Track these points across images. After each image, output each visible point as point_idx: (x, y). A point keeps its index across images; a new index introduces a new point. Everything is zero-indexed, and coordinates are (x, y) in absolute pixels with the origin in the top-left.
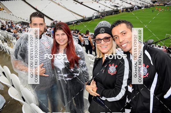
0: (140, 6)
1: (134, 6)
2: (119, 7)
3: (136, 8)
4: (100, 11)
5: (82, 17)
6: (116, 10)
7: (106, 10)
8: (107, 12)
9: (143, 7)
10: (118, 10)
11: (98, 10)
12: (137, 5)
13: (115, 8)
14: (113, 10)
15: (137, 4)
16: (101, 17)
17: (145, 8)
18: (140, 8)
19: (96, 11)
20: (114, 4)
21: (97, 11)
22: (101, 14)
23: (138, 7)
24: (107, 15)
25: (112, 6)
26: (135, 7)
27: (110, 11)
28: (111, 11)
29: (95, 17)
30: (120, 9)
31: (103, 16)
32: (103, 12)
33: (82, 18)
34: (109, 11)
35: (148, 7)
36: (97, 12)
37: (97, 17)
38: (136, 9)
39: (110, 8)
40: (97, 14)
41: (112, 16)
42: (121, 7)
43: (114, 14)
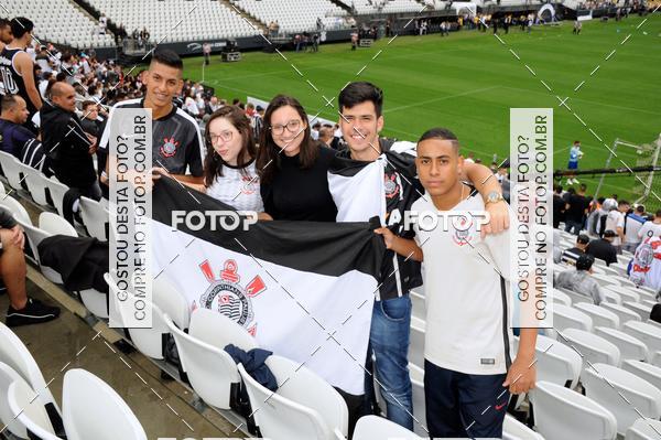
0: (572, 4)
1: (538, 3)
3: (548, 11)
4: (362, 7)
5: (263, 25)
6: (440, 11)
7: (387, 10)
8: (392, 16)
9: (587, 13)
10: (451, 14)
11: (349, 5)
12: (559, 2)
13: (440, 5)
14: (425, 9)
16: (355, 36)
17: (594, 17)
18: (568, 14)
19: (339, 3)
21: (344, 6)
22: (359, 24)
23: (559, 7)
24: (389, 33)
26: (543, 9)
27: (409, 14)
28: (417, 13)
29: (329, 33)
30: (464, 11)
31: (363, 35)
32: (372, 16)
33: (261, 32)
34: (402, 14)
35: (613, 15)
36: (345, 12)
37: (337, 37)
38: (549, 20)
40: (341, 21)
41: (418, 39)
42: (469, 1)
43: (428, 31)
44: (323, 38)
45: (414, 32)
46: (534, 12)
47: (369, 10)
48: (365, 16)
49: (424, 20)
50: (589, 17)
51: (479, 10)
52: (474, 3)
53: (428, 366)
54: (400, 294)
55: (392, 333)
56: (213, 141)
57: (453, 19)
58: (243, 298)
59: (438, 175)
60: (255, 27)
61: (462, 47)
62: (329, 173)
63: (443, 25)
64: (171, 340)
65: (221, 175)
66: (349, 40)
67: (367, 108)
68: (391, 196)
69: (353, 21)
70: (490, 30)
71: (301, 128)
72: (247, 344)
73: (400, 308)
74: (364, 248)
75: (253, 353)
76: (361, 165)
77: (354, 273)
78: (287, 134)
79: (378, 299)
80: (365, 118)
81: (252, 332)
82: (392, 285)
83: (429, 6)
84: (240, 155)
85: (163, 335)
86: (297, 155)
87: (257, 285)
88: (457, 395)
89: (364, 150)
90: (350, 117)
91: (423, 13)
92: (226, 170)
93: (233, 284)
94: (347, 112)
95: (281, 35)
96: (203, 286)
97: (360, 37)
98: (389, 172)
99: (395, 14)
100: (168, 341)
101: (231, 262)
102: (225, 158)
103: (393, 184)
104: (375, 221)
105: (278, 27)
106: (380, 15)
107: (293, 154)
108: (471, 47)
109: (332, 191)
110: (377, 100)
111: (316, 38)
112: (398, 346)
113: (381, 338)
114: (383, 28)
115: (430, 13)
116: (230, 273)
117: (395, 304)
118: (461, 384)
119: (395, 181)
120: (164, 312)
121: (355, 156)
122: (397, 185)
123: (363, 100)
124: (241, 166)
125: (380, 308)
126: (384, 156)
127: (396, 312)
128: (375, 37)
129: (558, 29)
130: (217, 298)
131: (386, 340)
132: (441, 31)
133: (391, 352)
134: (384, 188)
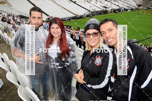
0: (126, 8)
1: (121, 8)
2: (108, 8)
3: (123, 10)
4: (91, 10)
5: (75, 14)
7: (96, 10)
8: (97, 12)
9: (129, 10)
10: (107, 11)
12: (124, 8)
13: (105, 9)
14: (102, 10)
15: (124, 6)
16: (91, 16)
18: (127, 10)
20: (104, 5)
22: (91, 13)
23: (125, 9)
24: (97, 15)
25: (102, 7)
27: (99, 11)
28: (101, 11)
29: (86, 15)
31: (93, 15)
32: (93, 12)
33: (75, 16)
34: (98, 11)
35: (133, 10)
36: (88, 11)
37: (88, 16)
38: (123, 11)
39: (99, 8)
40: (88, 13)
42: (109, 8)
43: (103, 14)
45: (101, 14)
46: (121, 10)
47: (93, 11)
48: (92, 12)
49: (102, 12)
50: (130, 10)
51: (111, 10)
52: (110, 9)
70: (113, 13)
83: (103, 9)
91: (102, 11)
97: (92, 16)
106: (95, 12)
115: (103, 11)
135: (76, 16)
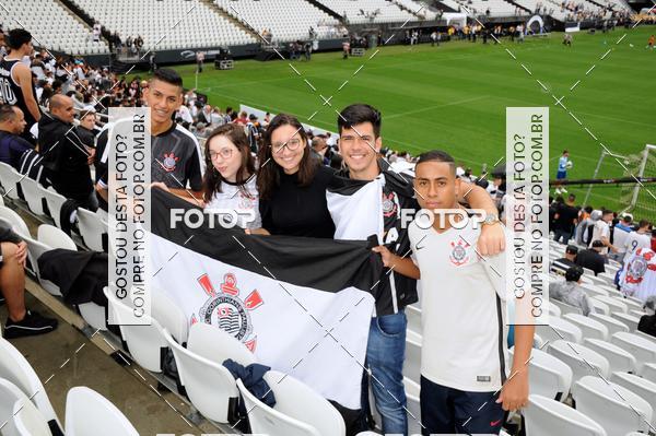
0: (560, 15)
1: (523, 13)
2: (450, 10)
3: (536, 23)
4: (354, 18)
5: (256, 34)
6: (431, 22)
7: (378, 19)
8: (384, 26)
9: (575, 25)
10: (442, 25)
11: (341, 14)
12: (548, 13)
13: (431, 15)
14: (416, 19)
15: (549, 6)
16: (347, 45)
17: (581, 29)
18: (555, 26)
19: (331, 13)
21: (336, 16)
22: (351, 33)
23: (549, 20)
24: (380, 43)
26: (532, 20)
28: (409, 23)
29: (321, 42)
30: (454, 22)
31: (355, 45)
32: (364, 26)
33: (254, 40)
34: (393, 24)
35: (600, 27)
36: (337, 21)
37: (329, 46)
38: (538, 32)
39: (402, 8)
40: (333, 30)
41: (409, 49)
42: (459, 11)
43: (419, 41)
44: (316, 47)
46: (523, 22)
47: (361, 20)
48: (357, 25)
49: (415, 30)
50: (577, 29)
51: (469, 20)
52: (463, 15)
53: (424, 382)
54: (396, 311)
55: (389, 348)
56: (213, 158)
57: (445, 29)
58: (242, 311)
59: (436, 196)
60: (249, 35)
61: (452, 57)
62: (327, 192)
63: (434, 36)
64: (170, 355)
65: (220, 191)
66: (342, 49)
67: (365, 129)
68: (389, 215)
69: (345, 31)
70: (480, 41)
71: (300, 147)
72: (246, 359)
73: (395, 324)
74: (362, 266)
75: (251, 368)
76: (360, 184)
77: (352, 290)
78: (287, 152)
79: (375, 315)
80: (364, 138)
81: (252, 346)
82: (388, 301)
83: (420, 17)
84: (239, 172)
85: (162, 349)
86: (297, 173)
87: (255, 299)
88: (453, 411)
89: (363, 170)
90: (350, 138)
91: (414, 23)
92: (225, 187)
93: (233, 297)
94: (346, 133)
95: (273, 44)
96: (201, 299)
98: (387, 191)
99: (387, 24)
100: (166, 355)
101: (230, 276)
102: (224, 175)
103: (391, 203)
104: (373, 240)
105: (271, 36)
106: (372, 25)
107: (292, 172)
108: (461, 57)
109: (330, 209)
110: (375, 121)
111: (308, 47)
112: (394, 362)
113: (377, 354)
114: (374, 37)
115: (420, 23)
116: (230, 286)
117: (391, 320)
118: (456, 401)
119: (393, 200)
120: (163, 327)
121: (353, 176)
122: (395, 204)
123: (362, 120)
124: (240, 182)
125: (377, 324)
126: (382, 176)
127: (391, 328)
128: (367, 46)
129: (546, 41)
130: (216, 310)
131: (382, 355)
132: (431, 40)
133: (387, 367)
134: (381, 208)
135: (259, 45)
